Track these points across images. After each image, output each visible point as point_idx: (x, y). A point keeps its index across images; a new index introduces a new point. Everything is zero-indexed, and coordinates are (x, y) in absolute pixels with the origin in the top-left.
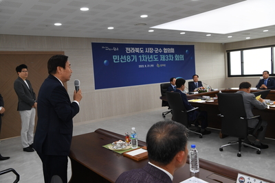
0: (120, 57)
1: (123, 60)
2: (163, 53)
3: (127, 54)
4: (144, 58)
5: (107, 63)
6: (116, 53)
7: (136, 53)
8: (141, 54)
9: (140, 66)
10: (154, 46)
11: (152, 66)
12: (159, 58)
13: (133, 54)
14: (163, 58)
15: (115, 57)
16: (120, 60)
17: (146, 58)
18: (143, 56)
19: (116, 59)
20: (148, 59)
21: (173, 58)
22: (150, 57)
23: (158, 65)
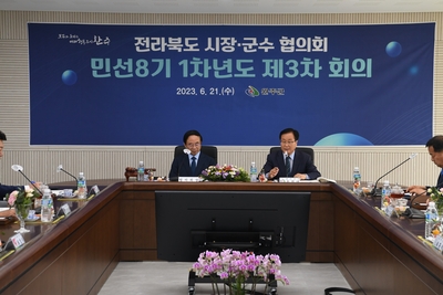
0: (113, 63)
1: (122, 72)
2: (276, 54)
3: (137, 56)
4: (197, 68)
5: (71, 77)
7: (169, 54)
8: (189, 56)
9: (181, 91)
10: (240, 32)
11: (228, 91)
12: (260, 68)
13: (159, 55)
14: (274, 69)
15: (97, 64)
16: (112, 72)
17: (207, 68)
18: (196, 63)
19: (101, 67)
20: (211, 72)
21: (318, 68)
22: (220, 65)
23: (252, 91)
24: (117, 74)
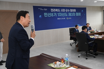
0: (48, 14)
2: (70, 12)
3: (51, 12)
4: (60, 14)
5: (41, 17)
6: (46, 12)
7: (56, 12)
8: (59, 12)
9: (58, 19)
10: (65, 8)
11: (64, 18)
12: (68, 14)
14: (70, 14)
15: (45, 14)
16: (48, 15)
17: (61, 14)
18: (60, 13)
19: (46, 15)
20: (62, 15)
21: (75, 14)
22: (63, 14)
23: (67, 18)
24: (49, 16)
